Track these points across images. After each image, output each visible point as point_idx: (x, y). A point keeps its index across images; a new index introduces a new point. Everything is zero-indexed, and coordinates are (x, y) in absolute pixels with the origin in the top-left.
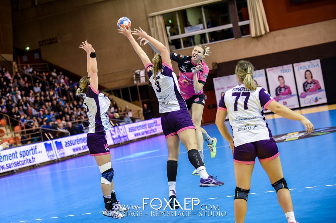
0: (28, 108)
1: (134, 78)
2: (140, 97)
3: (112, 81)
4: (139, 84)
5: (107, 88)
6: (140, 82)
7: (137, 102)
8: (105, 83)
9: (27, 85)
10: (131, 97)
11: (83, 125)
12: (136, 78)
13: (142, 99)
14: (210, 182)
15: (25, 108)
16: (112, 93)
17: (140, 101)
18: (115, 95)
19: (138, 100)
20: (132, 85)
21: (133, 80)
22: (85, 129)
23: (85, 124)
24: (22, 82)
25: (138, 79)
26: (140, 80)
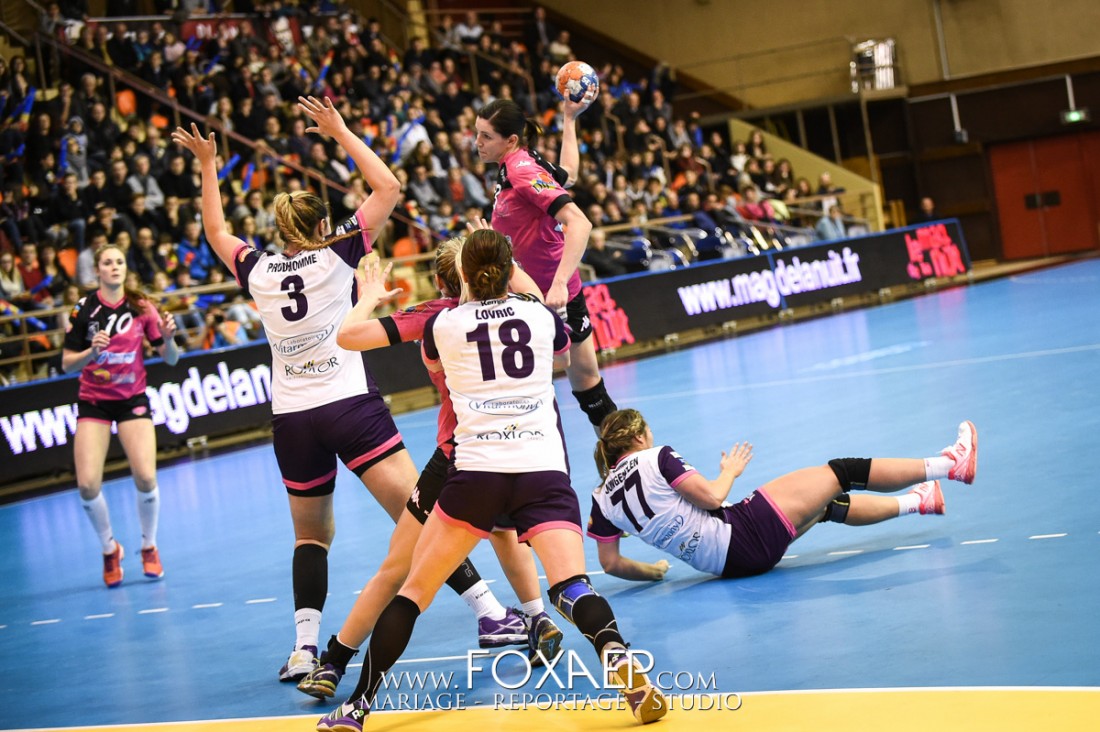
0: (450, 174)
1: (853, 72)
2: (869, 144)
3: (768, 82)
4: (867, 94)
5: (750, 107)
6: (873, 86)
7: (859, 161)
8: (742, 88)
9: (453, 89)
10: (836, 144)
11: (647, 243)
12: (860, 71)
13: (876, 151)
14: (515, 628)
15: (438, 172)
16: (769, 124)
17: (873, 159)
18: (780, 135)
19: (864, 153)
20: (843, 98)
21: (846, 79)
22: (655, 257)
23: (656, 240)
24: (437, 77)
25: (865, 74)
26: (872, 78)
